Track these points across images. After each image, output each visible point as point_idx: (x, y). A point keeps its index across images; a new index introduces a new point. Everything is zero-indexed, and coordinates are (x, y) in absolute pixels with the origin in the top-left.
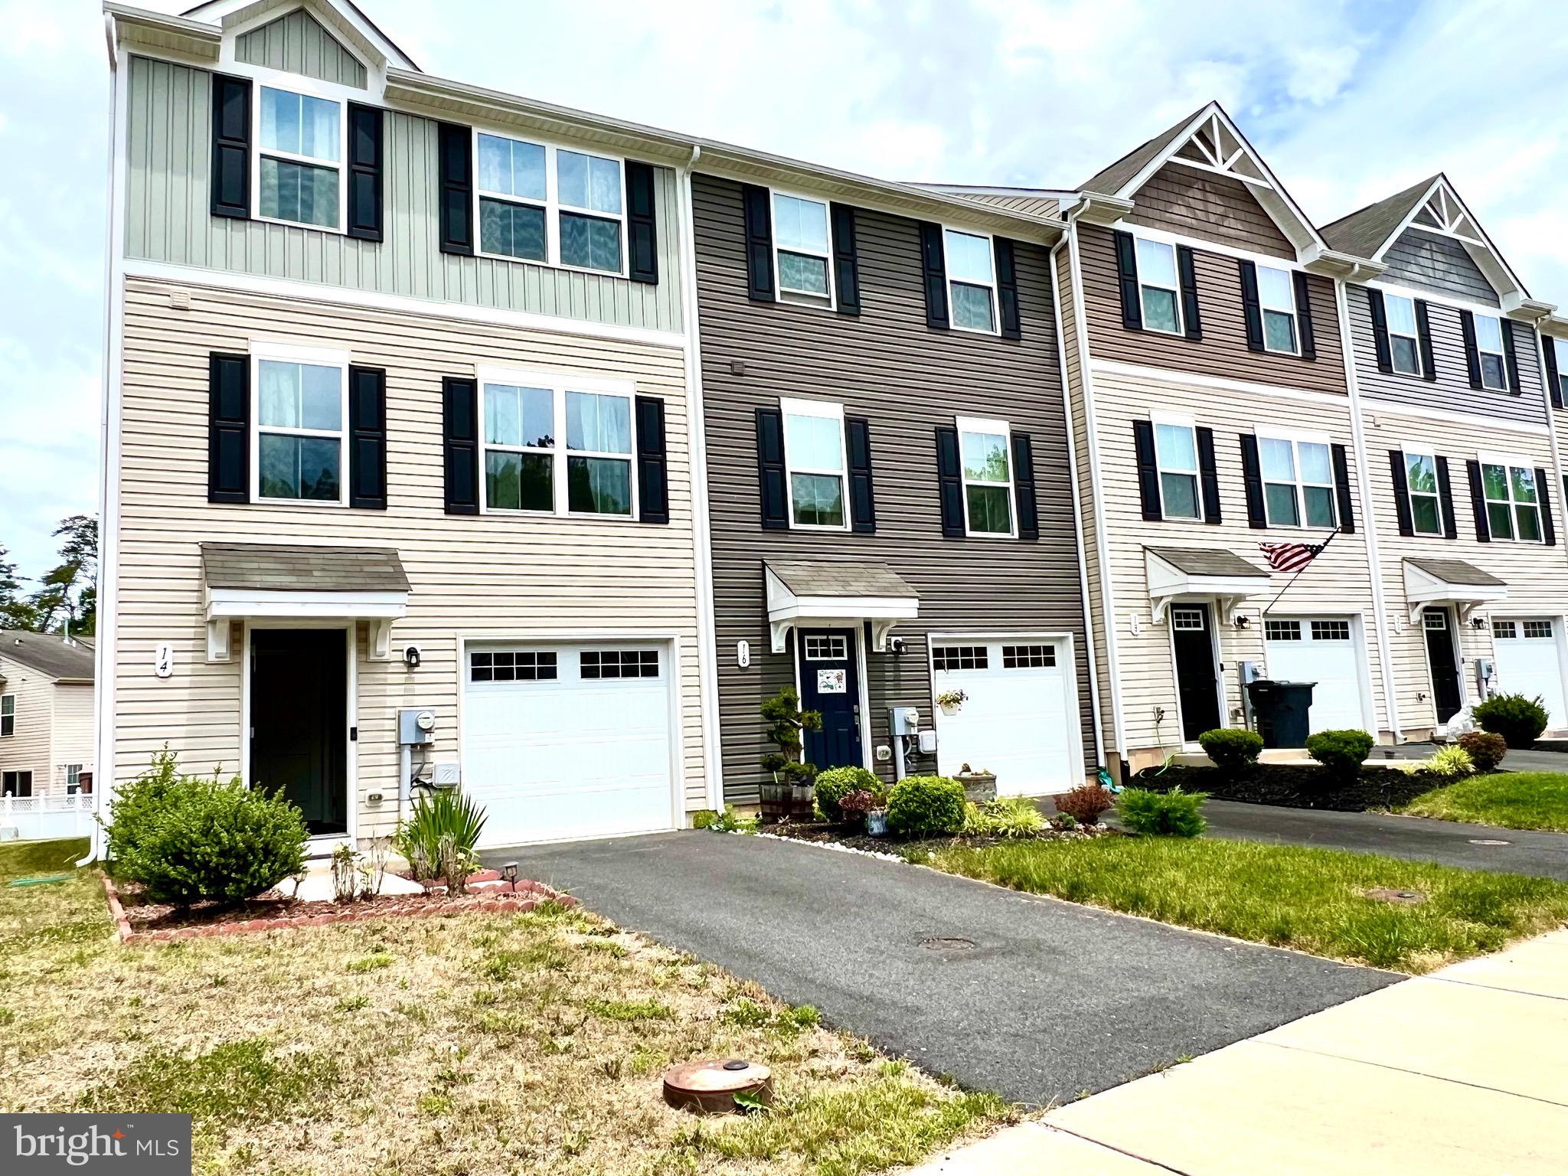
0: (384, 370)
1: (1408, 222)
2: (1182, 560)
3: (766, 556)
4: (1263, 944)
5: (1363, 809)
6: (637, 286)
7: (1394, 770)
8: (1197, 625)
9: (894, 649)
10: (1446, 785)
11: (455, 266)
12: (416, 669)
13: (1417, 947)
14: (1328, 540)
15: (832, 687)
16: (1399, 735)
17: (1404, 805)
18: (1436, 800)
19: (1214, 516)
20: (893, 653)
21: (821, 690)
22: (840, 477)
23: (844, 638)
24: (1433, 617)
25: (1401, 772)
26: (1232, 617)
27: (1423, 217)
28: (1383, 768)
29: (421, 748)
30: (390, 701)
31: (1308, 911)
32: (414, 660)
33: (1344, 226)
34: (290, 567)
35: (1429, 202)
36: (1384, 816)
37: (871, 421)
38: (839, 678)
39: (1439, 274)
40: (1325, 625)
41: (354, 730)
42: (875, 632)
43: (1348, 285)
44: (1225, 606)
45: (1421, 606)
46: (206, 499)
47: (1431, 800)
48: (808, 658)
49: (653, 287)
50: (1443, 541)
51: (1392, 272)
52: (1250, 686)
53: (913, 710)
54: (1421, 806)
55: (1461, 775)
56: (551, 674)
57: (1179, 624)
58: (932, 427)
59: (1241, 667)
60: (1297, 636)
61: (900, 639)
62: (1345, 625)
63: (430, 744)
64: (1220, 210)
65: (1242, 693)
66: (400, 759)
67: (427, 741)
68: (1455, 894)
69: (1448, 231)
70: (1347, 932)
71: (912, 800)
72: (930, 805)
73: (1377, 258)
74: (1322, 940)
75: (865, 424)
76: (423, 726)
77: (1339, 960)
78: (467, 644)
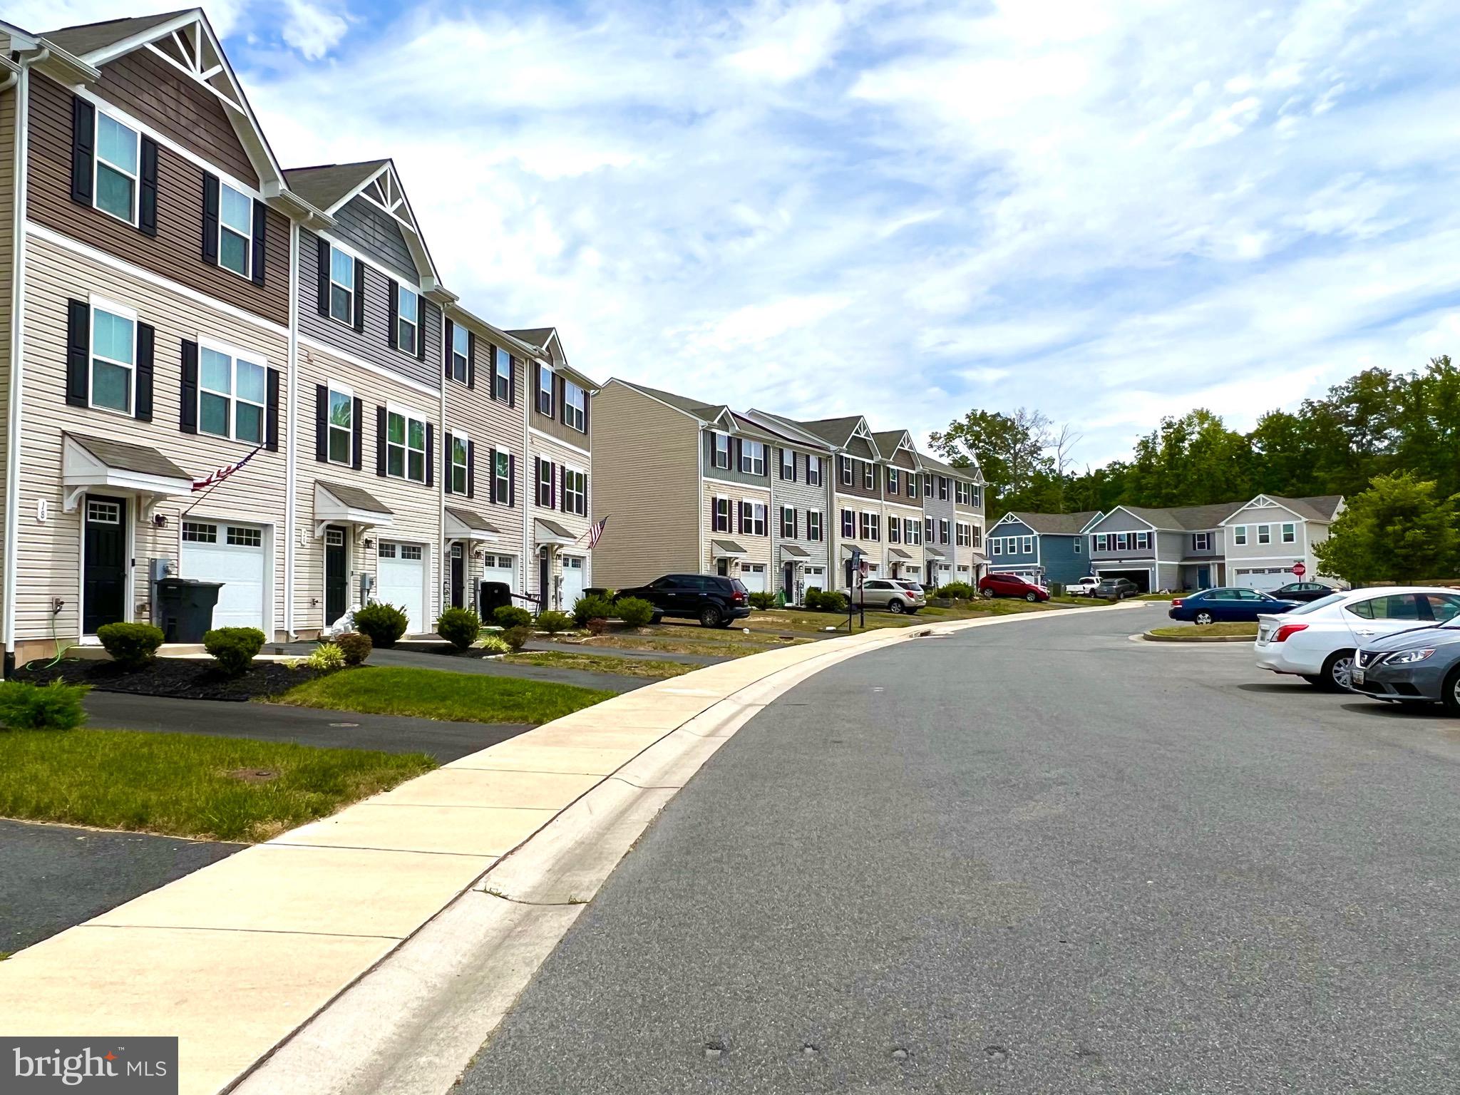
1: (358, 190)
2: (105, 451)
4: (120, 830)
5: (247, 699)
7: (280, 665)
8: (112, 518)
10: (319, 677)
13: (261, 818)
14: (252, 454)
16: (292, 634)
17: (282, 694)
18: (310, 690)
19: (144, 413)
24: (333, 534)
25: (286, 666)
26: (150, 515)
27: (370, 190)
28: (271, 662)
31: (171, 794)
33: (307, 175)
35: (377, 179)
36: (262, 705)
39: (378, 244)
40: (240, 531)
43: (302, 229)
44: (145, 503)
45: (325, 524)
47: (306, 690)
50: (349, 471)
51: (340, 229)
52: (159, 583)
54: (295, 696)
55: (334, 668)
57: (93, 516)
59: (153, 563)
60: (213, 539)
62: (257, 533)
64: (193, 117)
65: (150, 589)
68: (303, 771)
69: (389, 209)
70: (202, 811)
73: (330, 213)
74: (178, 821)
77: (190, 838)
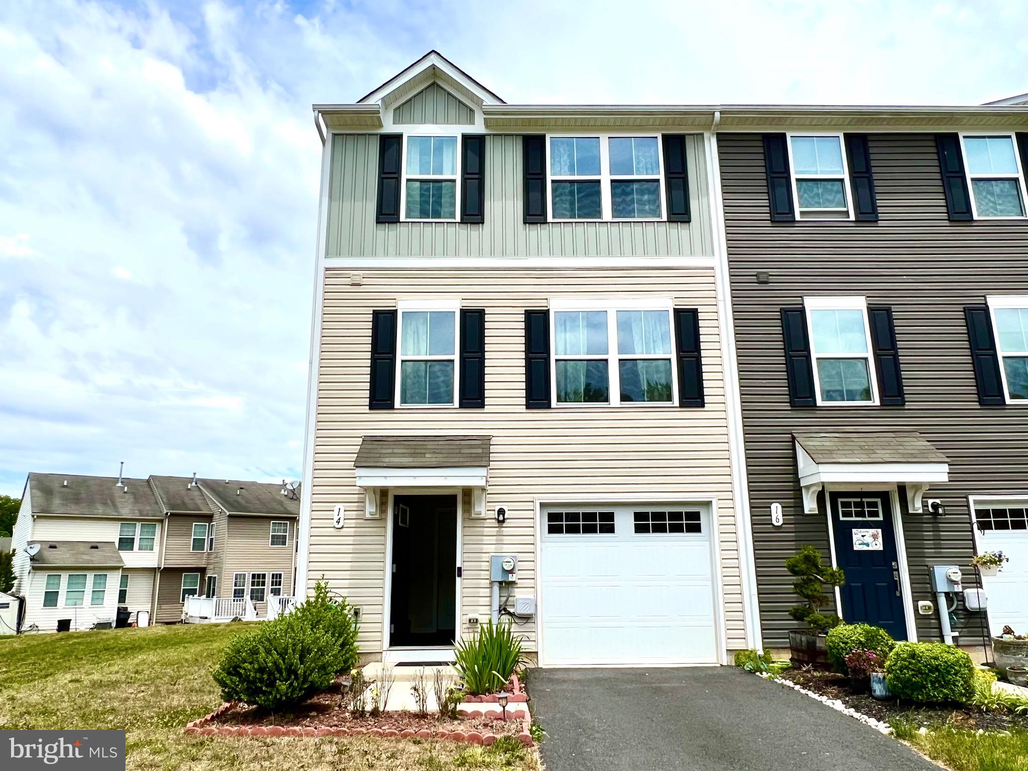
0: (484, 310)
3: (795, 430)
6: (674, 225)
9: (931, 510)
11: (535, 232)
12: (504, 525)
15: (868, 545)
20: (931, 514)
21: (857, 547)
22: (866, 359)
23: (879, 500)
29: (506, 585)
30: (486, 548)
32: (501, 518)
34: (413, 451)
37: (894, 308)
38: (875, 537)
41: (460, 569)
42: (909, 495)
46: (368, 407)
48: (842, 519)
49: (686, 225)
53: (956, 569)
56: (610, 529)
58: (961, 308)
61: (938, 501)
63: (513, 583)
66: (491, 592)
67: (510, 579)
71: (907, 668)
72: (927, 675)
75: (888, 311)
76: (506, 568)
78: (543, 505)
